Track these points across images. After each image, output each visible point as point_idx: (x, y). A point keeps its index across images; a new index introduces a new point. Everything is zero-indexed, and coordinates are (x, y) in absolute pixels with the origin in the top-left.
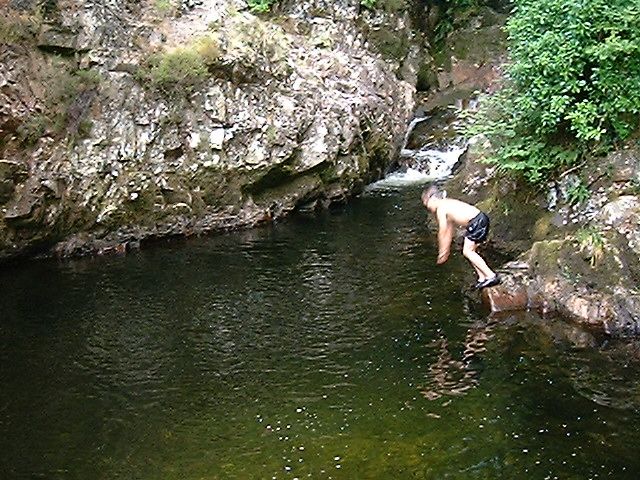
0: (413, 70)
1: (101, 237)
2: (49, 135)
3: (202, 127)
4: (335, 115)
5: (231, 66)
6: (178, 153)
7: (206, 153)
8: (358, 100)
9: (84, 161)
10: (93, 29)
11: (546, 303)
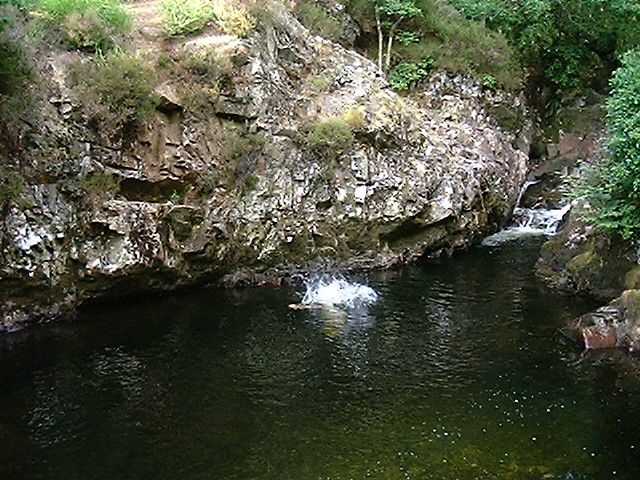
0: (526, 141)
1: (261, 272)
2: (221, 186)
3: (348, 184)
4: (460, 177)
5: (374, 134)
6: (328, 205)
7: (350, 206)
8: (479, 166)
9: (250, 209)
10: (261, 100)
11: (632, 343)
